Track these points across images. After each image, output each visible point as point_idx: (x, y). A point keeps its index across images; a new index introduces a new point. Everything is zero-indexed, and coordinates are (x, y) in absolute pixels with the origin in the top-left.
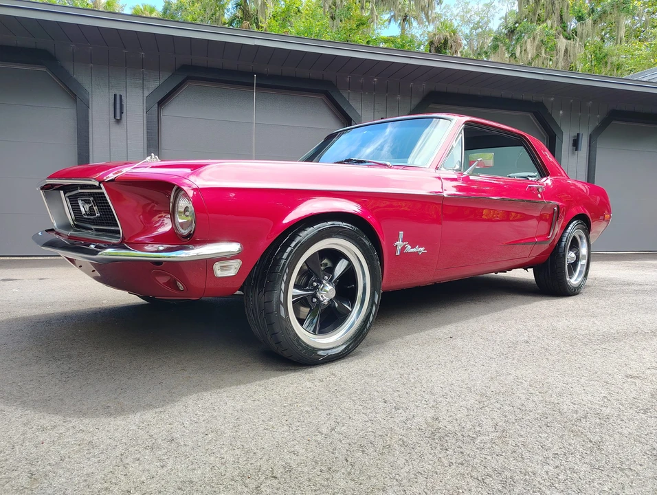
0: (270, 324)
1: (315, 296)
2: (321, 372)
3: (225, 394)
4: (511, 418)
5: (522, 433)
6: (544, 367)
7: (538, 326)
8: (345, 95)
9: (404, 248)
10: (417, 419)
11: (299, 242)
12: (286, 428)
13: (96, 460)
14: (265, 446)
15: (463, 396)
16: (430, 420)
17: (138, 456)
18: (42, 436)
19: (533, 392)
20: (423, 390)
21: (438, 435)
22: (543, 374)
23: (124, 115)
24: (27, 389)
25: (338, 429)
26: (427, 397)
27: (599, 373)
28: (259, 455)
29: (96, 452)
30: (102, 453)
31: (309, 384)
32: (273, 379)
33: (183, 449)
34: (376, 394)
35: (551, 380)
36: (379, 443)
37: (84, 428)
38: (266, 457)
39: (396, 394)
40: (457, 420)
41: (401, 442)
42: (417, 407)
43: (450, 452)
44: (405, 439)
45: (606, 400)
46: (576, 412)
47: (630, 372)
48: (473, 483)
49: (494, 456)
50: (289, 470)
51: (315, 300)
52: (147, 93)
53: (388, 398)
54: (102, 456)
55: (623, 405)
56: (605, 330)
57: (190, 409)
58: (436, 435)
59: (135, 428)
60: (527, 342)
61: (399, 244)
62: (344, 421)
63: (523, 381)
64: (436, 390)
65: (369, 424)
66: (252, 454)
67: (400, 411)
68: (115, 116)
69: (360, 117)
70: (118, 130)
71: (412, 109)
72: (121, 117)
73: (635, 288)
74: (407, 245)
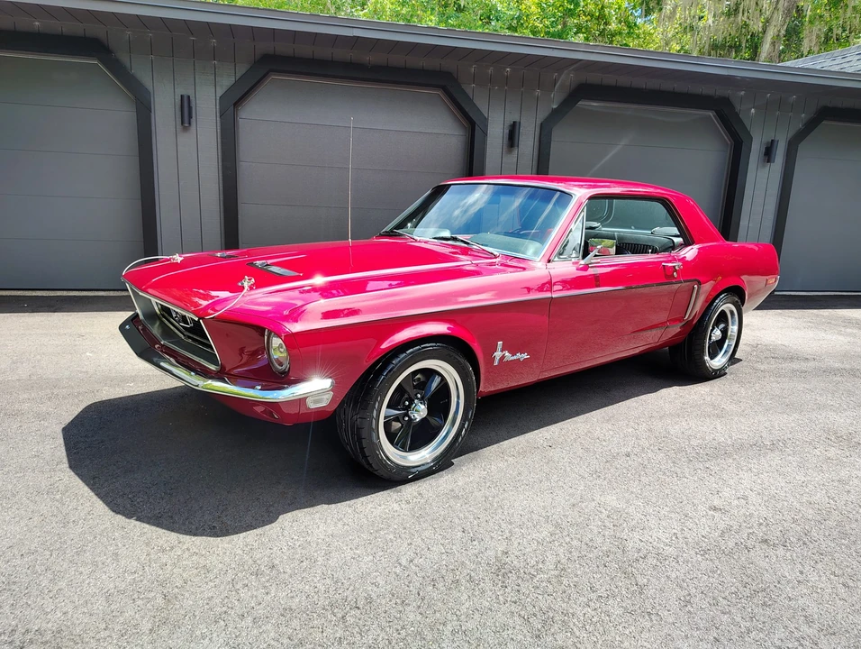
0: (362, 449)
1: (407, 415)
2: (409, 490)
3: (317, 515)
4: (575, 554)
5: (579, 573)
6: (632, 492)
7: (650, 430)
8: (469, 92)
9: (503, 357)
10: (491, 553)
11: (392, 369)
12: (371, 557)
13: (213, 584)
14: (352, 576)
15: (538, 527)
16: (499, 553)
17: (246, 582)
18: (164, 558)
19: (607, 524)
20: (503, 518)
21: (503, 571)
22: (627, 502)
23: (193, 120)
24: (138, 503)
25: (415, 562)
26: (503, 525)
27: (685, 502)
28: (346, 586)
29: (211, 576)
30: (216, 577)
31: (396, 507)
33: (282, 576)
34: (457, 521)
35: (631, 510)
36: (449, 578)
37: (197, 551)
38: (352, 588)
39: (475, 522)
40: (524, 554)
41: (468, 577)
42: (492, 538)
43: (509, 589)
44: (473, 574)
45: (674, 538)
46: (639, 551)
47: (717, 502)
48: (519, 621)
49: (546, 596)
50: (369, 600)
51: (407, 419)
52: (220, 93)
53: (468, 528)
54: (217, 580)
55: (687, 544)
57: (286, 533)
58: (501, 571)
59: (241, 552)
60: (628, 455)
61: (498, 354)
62: (423, 552)
63: (604, 511)
64: (516, 518)
65: (444, 557)
66: (340, 584)
67: (475, 543)
68: (183, 123)
69: (486, 120)
70: (186, 140)
71: (555, 107)
72: (190, 124)
73: (795, 365)
74: (507, 354)
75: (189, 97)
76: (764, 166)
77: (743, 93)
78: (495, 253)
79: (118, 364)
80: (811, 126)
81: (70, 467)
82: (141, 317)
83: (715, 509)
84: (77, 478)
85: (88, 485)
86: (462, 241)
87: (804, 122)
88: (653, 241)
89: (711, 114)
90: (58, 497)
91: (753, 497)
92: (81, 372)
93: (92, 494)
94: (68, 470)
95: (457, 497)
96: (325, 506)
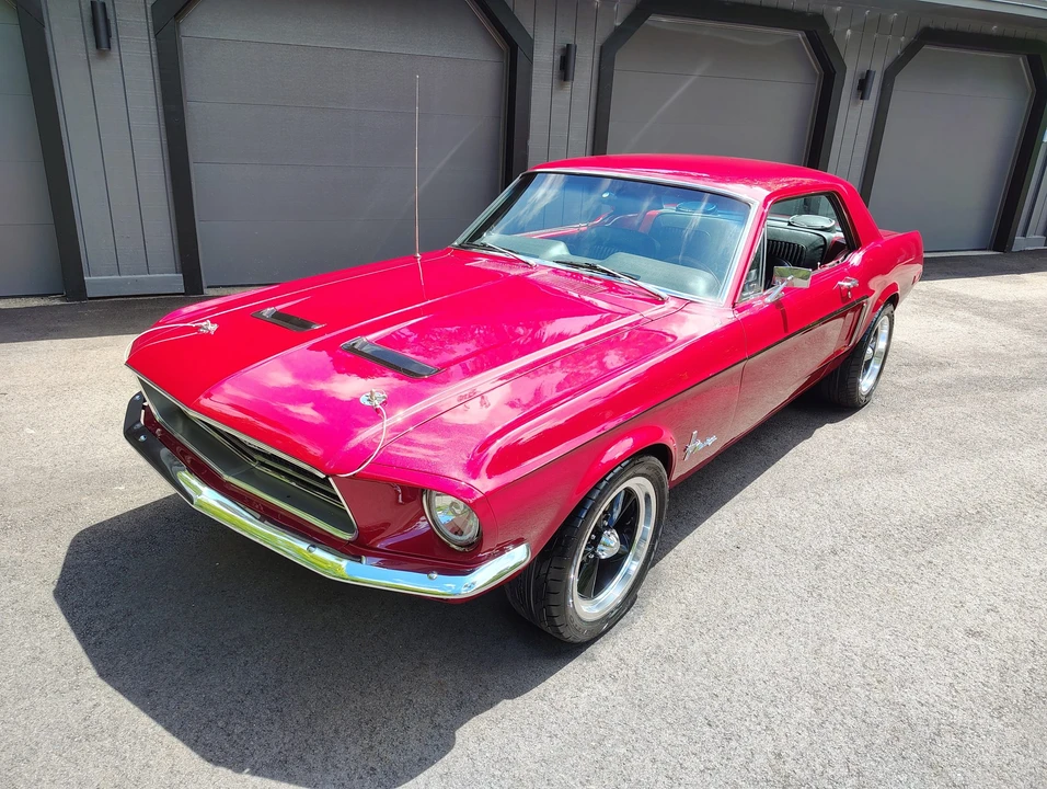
1: (593, 552)
4: (860, 743)
6: (870, 619)
7: (838, 504)
8: (509, 1)
9: (695, 448)
10: (760, 760)
15: (794, 699)
19: (869, 680)
20: (745, 689)
22: (873, 636)
23: (114, 40)
24: (239, 737)
26: (754, 706)
27: (935, 627)
31: (602, 689)
32: (552, 681)
34: (691, 704)
35: (884, 649)
39: (716, 704)
40: (802, 755)
42: (749, 730)
45: (954, 693)
46: (927, 723)
47: (969, 622)
51: (591, 556)
55: (973, 701)
56: (921, 512)
57: (479, 766)
60: (835, 552)
61: (691, 447)
63: (854, 656)
64: (761, 688)
67: (733, 743)
68: (98, 46)
69: (532, 41)
70: (105, 70)
71: (618, 24)
72: (110, 48)
73: (935, 376)
74: (699, 443)
75: (104, 4)
76: (857, 103)
77: (839, 9)
78: (664, 295)
79: (84, 447)
80: (910, 51)
81: (101, 675)
82: (158, 418)
83: (971, 633)
84: (121, 697)
85: (144, 710)
86: (603, 271)
87: (903, 47)
88: (798, 237)
89: (800, 35)
90: (107, 743)
91: (1004, 609)
92: (34, 470)
93: (159, 728)
94: (100, 681)
95: (669, 659)
96: (508, 703)
